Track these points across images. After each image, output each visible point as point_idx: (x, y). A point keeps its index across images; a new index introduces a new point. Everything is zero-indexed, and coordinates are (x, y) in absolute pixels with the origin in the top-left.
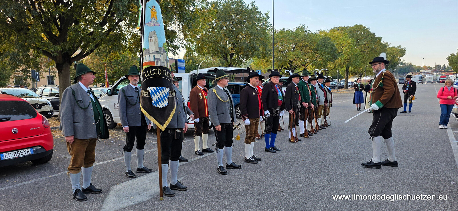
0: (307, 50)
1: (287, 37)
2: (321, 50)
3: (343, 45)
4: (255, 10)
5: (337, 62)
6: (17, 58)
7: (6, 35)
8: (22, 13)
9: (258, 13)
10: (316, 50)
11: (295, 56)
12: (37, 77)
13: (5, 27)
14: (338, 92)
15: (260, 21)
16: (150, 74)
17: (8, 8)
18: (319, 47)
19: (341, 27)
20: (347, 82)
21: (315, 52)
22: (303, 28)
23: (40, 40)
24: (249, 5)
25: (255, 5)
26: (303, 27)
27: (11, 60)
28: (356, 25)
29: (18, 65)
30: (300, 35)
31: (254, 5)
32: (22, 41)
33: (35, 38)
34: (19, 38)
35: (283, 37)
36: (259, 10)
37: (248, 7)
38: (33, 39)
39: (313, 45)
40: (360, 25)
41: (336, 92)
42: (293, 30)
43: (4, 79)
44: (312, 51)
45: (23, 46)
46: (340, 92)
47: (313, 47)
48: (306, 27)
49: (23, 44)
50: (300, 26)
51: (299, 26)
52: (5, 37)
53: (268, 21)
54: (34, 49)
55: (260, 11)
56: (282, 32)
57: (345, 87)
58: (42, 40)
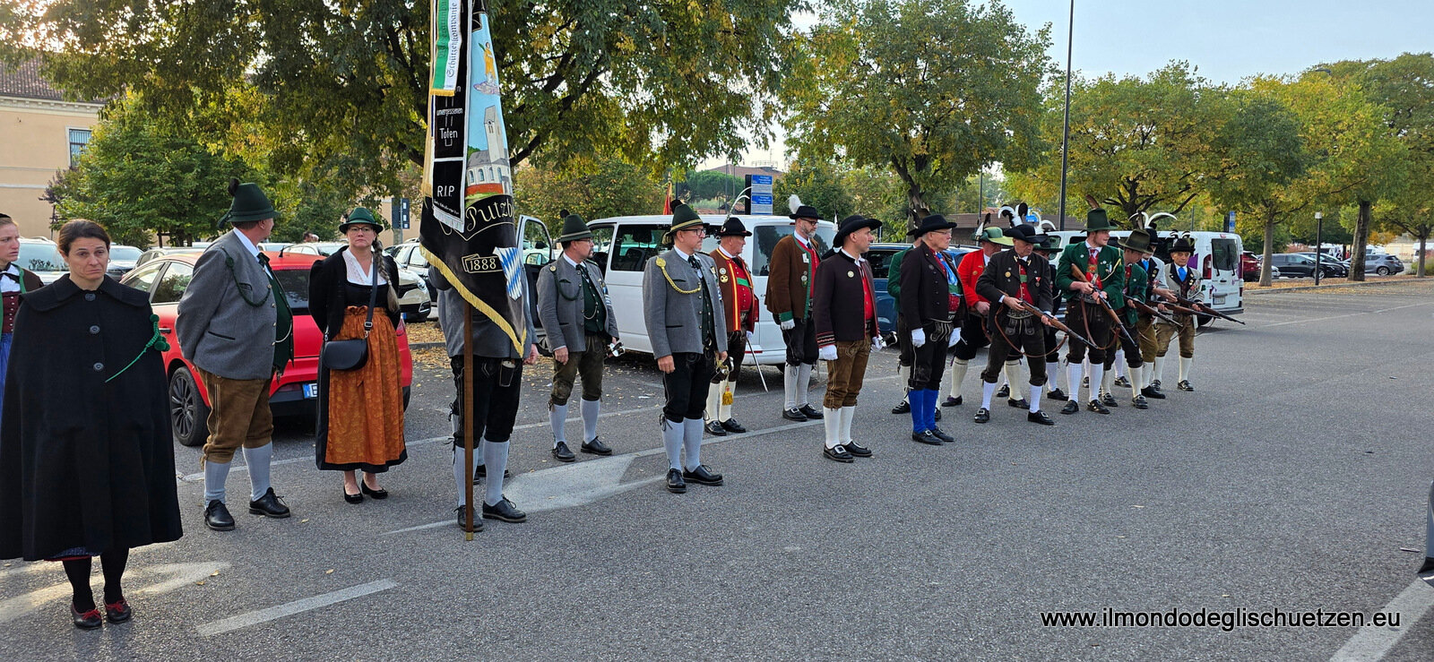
0: (1191, 143)
1: (1119, 101)
2: (1241, 146)
3: (1340, 127)
4: (1001, 23)
5: (1313, 184)
6: (353, 171)
7: (333, 116)
8: (367, 63)
9: (1012, 30)
10: (1222, 145)
11: (1143, 163)
12: (405, 216)
13: (331, 97)
14: (1315, 288)
15: (1019, 56)
16: (495, 214)
17: (338, 56)
18: (1235, 135)
19: (1346, 62)
20: (1362, 255)
21: (1219, 152)
22: (1182, 71)
23: (404, 127)
24: (982, 8)
25: (1002, 7)
26: (1182, 67)
27: (340, 174)
28: (1406, 53)
29: (354, 187)
30: (1167, 93)
31: (999, 7)
32: (365, 131)
33: (393, 122)
34: (359, 121)
35: (1107, 102)
36: (1017, 20)
37: (979, 12)
38: (389, 124)
39: (1214, 128)
40: (1422, 56)
41: (1307, 288)
42: (1145, 79)
43: (330, 219)
44: (1207, 147)
45: (366, 142)
46: (1324, 288)
47: (1211, 136)
48: (1190, 70)
49: (368, 136)
50: (1170, 64)
51: (1169, 67)
52: (331, 120)
53: (1046, 54)
54: (392, 149)
55: (1019, 25)
56: (1105, 86)
57: (1352, 272)
58: (408, 127)
